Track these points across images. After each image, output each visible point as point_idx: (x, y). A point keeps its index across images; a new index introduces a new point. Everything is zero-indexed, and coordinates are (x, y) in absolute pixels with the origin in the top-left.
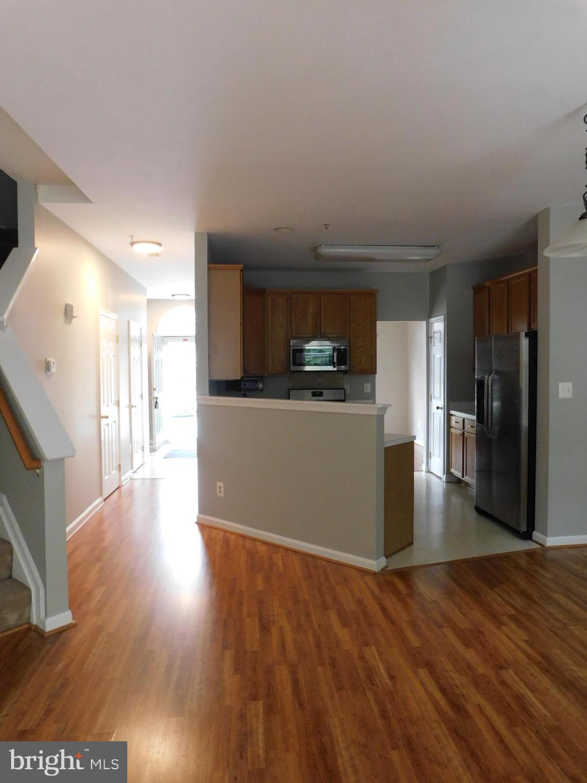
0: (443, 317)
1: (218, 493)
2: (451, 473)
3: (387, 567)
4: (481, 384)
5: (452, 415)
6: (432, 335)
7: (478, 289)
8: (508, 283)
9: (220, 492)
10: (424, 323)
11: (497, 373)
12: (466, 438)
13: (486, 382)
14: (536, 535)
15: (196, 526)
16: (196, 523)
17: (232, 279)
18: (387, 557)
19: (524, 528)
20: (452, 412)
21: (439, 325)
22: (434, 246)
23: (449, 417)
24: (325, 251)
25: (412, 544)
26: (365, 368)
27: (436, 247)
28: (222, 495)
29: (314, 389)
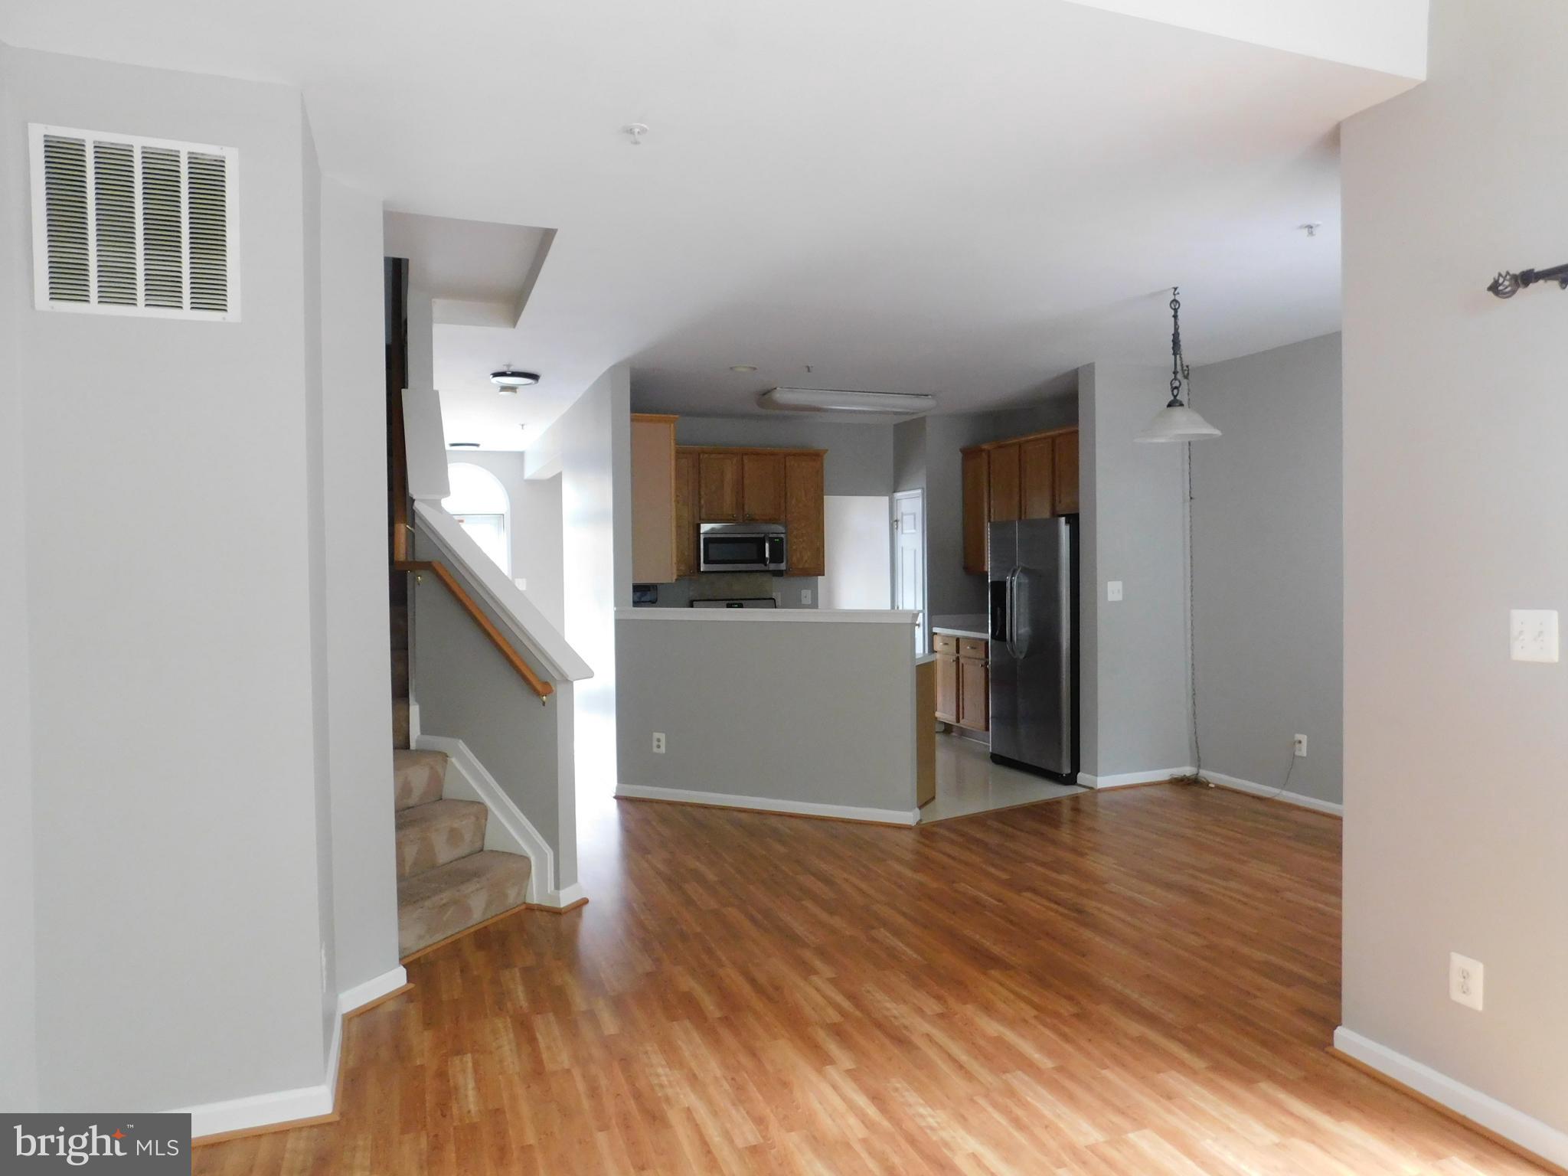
0: (919, 491)
1: (655, 750)
2: (936, 718)
3: (921, 820)
4: (999, 588)
5: (936, 634)
6: (899, 518)
7: (969, 454)
8: (1020, 447)
9: (659, 747)
10: (887, 498)
11: (1026, 571)
12: (963, 665)
13: (1008, 585)
14: (1082, 777)
15: (615, 801)
16: (616, 797)
17: (664, 436)
18: (920, 807)
19: (1066, 770)
20: (935, 630)
21: (911, 503)
22: (927, 395)
23: (932, 635)
24: (783, 396)
25: (934, 798)
26: (807, 566)
27: (930, 397)
28: (663, 750)
29: (729, 600)
